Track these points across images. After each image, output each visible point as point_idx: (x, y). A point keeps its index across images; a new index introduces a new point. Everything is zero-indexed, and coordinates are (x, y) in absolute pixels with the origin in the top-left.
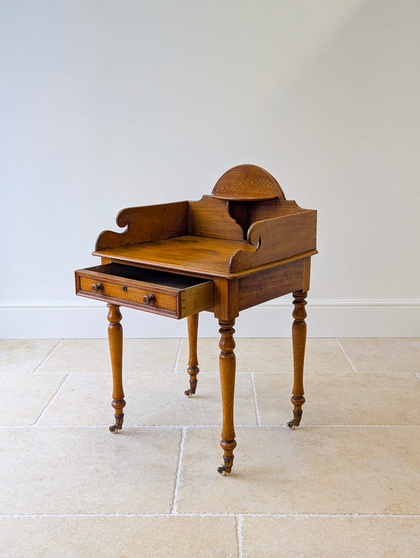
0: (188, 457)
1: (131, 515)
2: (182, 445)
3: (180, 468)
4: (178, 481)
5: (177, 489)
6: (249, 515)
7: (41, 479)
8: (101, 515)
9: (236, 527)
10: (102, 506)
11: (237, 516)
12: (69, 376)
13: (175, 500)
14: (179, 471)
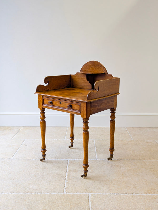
0: (70, 171)
1: (48, 193)
2: (68, 167)
3: (67, 175)
4: (66, 180)
5: (65, 183)
6: (93, 193)
7: (13, 179)
8: (36, 193)
9: (88, 198)
10: (37, 189)
11: (88, 194)
12: (25, 141)
13: (65, 188)
14: (66, 177)
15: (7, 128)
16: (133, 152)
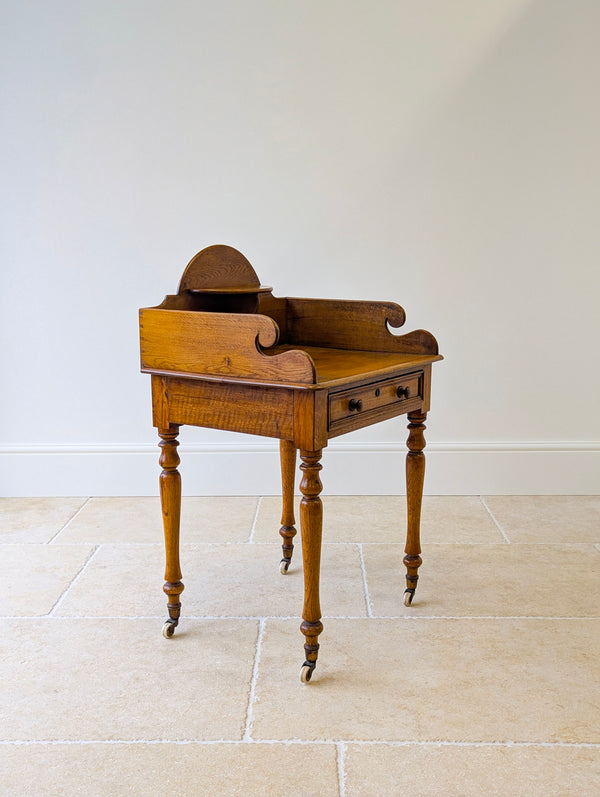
0: (267, 661)
1: (185, 742)
2: (259, 645)
3: (256, 676)
4: (252, 694)
5: (251, 705)
6: (356, 742)
7: (56, 691)
8: (142, 741)
9: (336, 759)
10: (143, 728)
11: (337, 743)
12: (98, 549)
13: (248, 722)
14: (254, 680)
16: (507, 588)
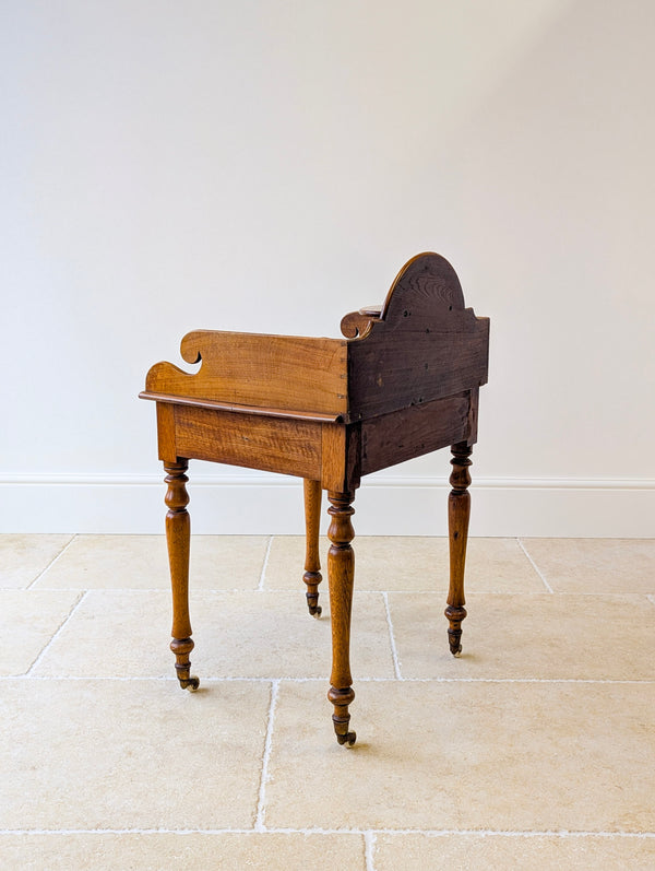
0: (282, 731)
1: (186, 832)
2: (272, 711)
3: (269, 750)
4: (265, 772)
5: (263, 785)
6: (386, 831)
7: (34, 768)
8: (135, 831)
9: (364, 853)
10: (137, 814)
11: (364, 833)
12: (86, 596)
13: (260, 806)
14: (267, 756)
15: (11, 541)
16: (552, 645)
